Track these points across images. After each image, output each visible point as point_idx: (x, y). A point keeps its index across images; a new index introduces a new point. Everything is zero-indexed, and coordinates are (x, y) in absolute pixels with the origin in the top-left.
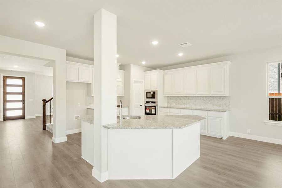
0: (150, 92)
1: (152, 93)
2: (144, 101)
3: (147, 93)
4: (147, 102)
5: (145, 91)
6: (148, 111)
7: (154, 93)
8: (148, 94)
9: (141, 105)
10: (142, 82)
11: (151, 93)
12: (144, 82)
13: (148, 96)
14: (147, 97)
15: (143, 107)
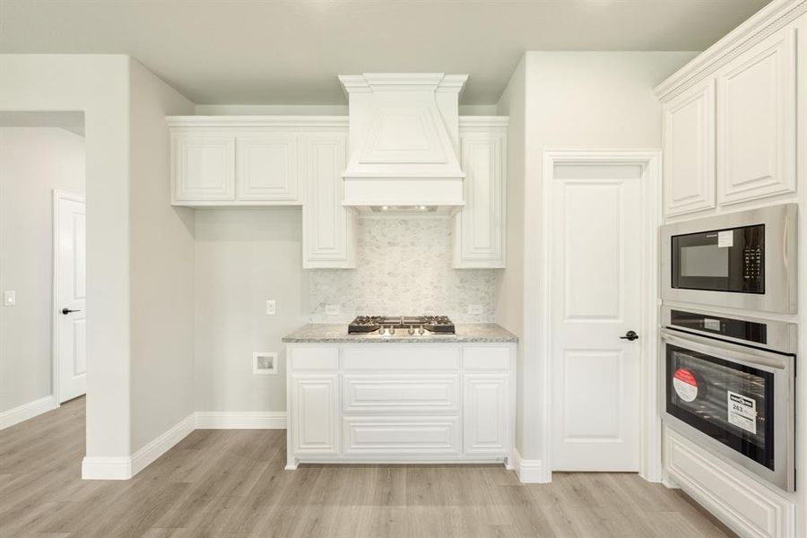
0: (706, 239)
1: (726, 240)
2: (661, 308)
3: (679, 243)
4: (682, 319)
5: (661, 230)
6: (687, 391)
7: (751, 238)
8: (689, 253)
9: (631, 336)
10: (642, 165)
11: (715, 241)
12: (654, 167)
13: (689, 271)
14: (679, 280)
15: (649, 358)
